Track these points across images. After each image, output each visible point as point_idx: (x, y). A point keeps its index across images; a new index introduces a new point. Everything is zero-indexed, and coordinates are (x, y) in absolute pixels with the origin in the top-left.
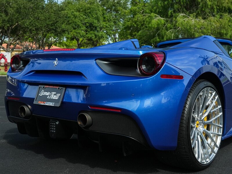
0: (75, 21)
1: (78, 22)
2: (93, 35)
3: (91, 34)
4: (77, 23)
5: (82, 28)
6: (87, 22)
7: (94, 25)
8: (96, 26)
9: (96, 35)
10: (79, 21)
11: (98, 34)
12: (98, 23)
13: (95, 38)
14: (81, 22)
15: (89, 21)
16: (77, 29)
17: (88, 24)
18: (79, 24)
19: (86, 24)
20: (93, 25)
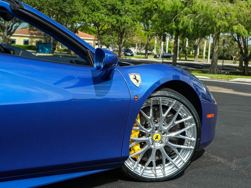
0: (93, 3)
1: (97, 3)
2: (115, 20)
3: (112, 19)
4: (95, 4)
5: (102, 11)
6: (109, 4)
7: (117, 8)
8: (119, 9)
9: (118, 20)
10: (99, 2)
11: (121, 19)
12: (122, 6)
13: (117, 23)
14: (102, 4)
15: (111, 2)
16: (96, 12)
17: (109, 7)
18: (98, 6)
19: (108, 6)
20: (115, 7)
